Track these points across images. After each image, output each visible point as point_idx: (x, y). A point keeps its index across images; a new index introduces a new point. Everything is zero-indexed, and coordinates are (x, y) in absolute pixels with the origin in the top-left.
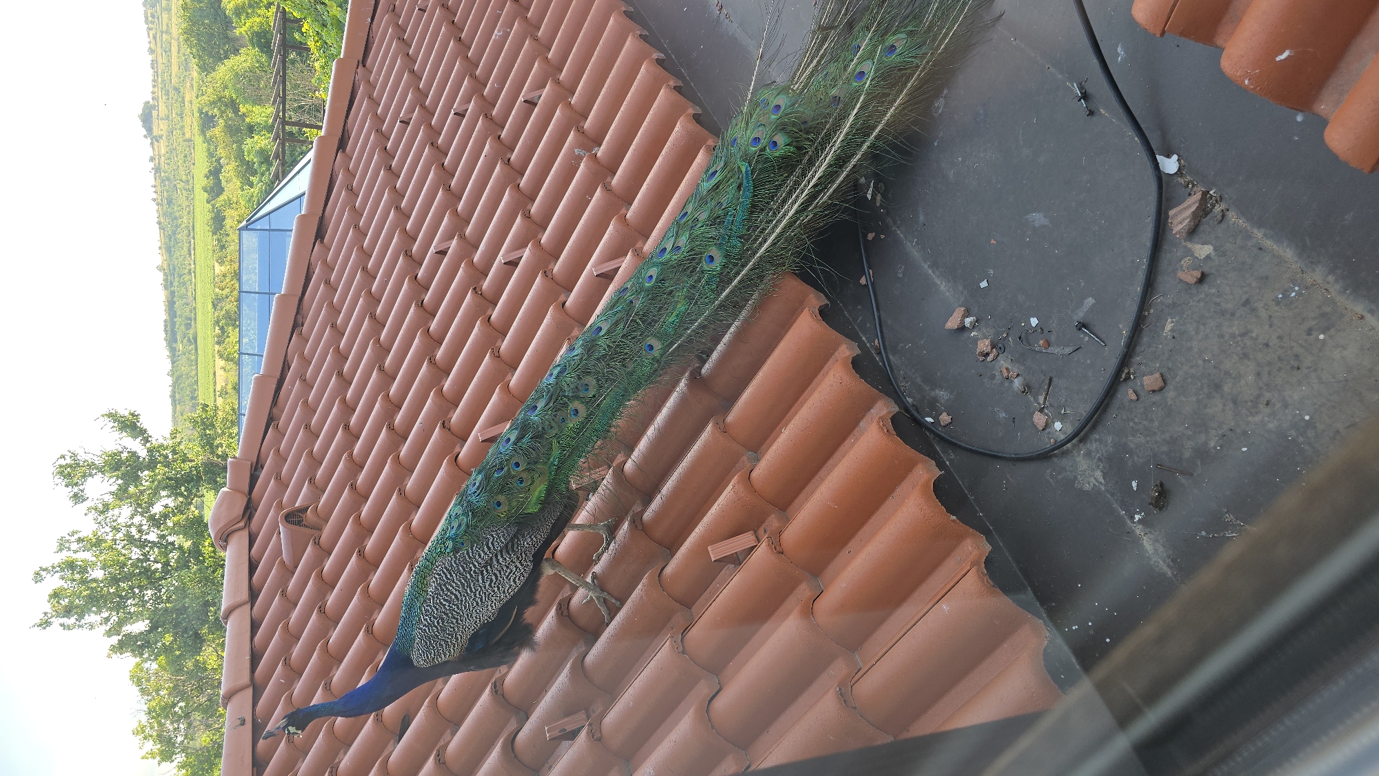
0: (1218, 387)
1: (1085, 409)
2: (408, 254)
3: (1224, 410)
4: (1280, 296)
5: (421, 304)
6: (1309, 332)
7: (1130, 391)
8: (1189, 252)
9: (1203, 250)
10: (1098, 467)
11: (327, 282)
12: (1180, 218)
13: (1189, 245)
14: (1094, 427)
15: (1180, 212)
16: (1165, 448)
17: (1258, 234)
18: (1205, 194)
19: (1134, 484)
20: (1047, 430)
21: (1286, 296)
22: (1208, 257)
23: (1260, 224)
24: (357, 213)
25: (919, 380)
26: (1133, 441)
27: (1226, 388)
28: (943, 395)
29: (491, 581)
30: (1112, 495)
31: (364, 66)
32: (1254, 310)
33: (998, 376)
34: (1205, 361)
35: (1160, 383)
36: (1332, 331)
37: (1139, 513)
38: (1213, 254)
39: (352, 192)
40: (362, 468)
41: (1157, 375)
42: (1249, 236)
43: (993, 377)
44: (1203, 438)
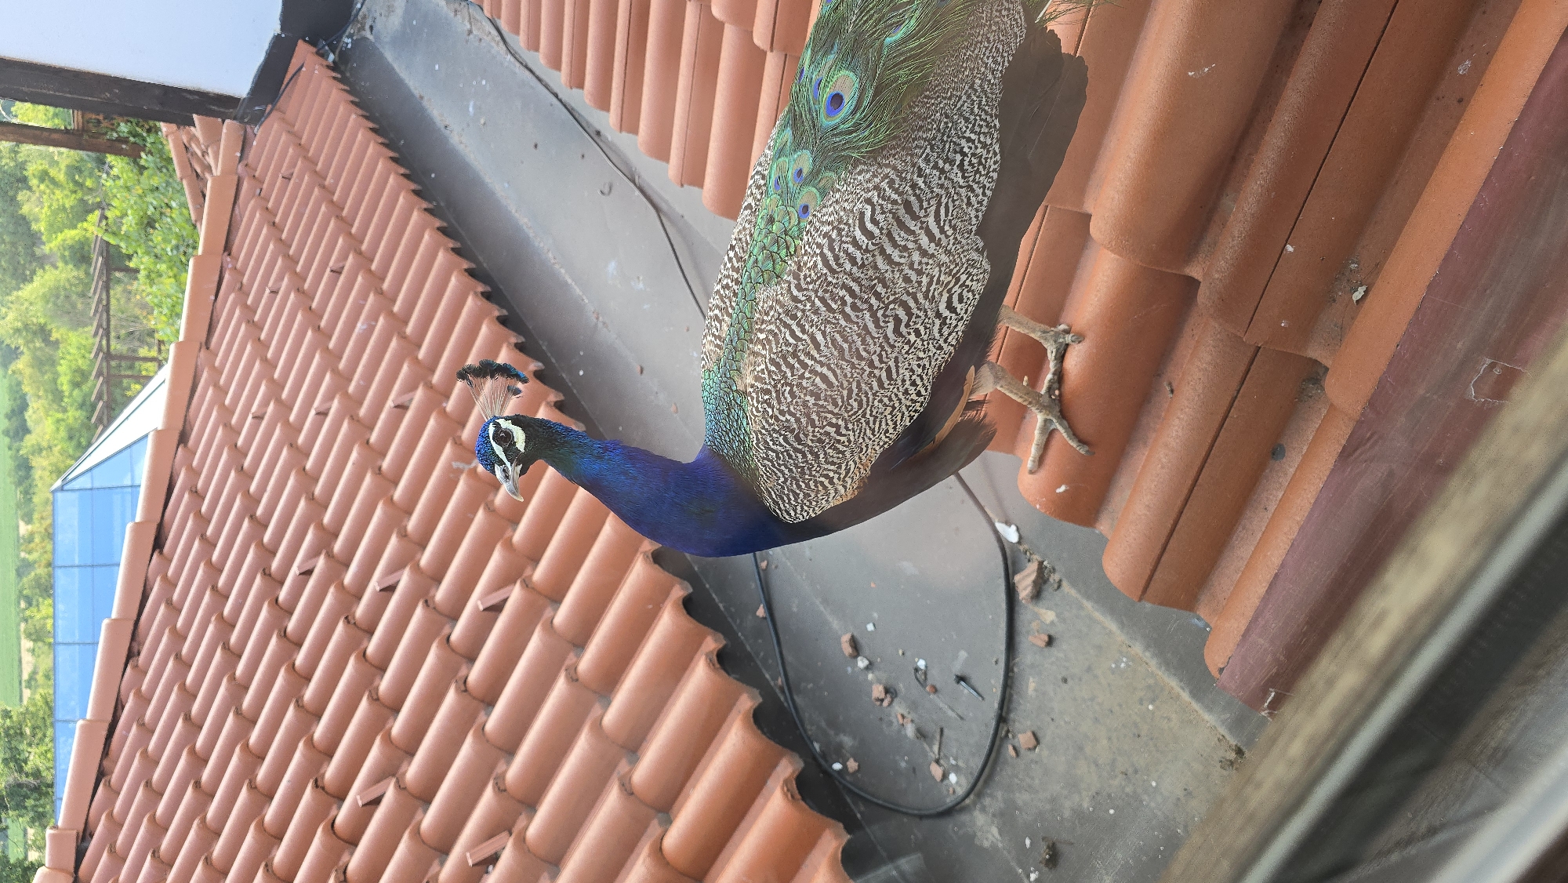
0: (1081, 749)
1: (977, 763)
2: (266, 573)
3: (1089, 772)
4: (1113, 666)
5: (284, 634)
6: (1141, 701)
7: (1010, 748)
8: (1036, 616)
9: (1049, 616)
10: (993, 822)
11: (169, 603)
12: (1024, 583)
13: (1036, 609)
14: (987, 783)
15: (1023, 579)
16: (1048, 807)
17: (1088, 605)
18: (1041, 563)
19: (1028, 842)
20: (945, 782)
21: (1118, 667)
22: (1052, 623)
23: (1088, 597)
24: (203, 520)
25: (823, 724)
26: (1021, 798)
27: (1088, 750)
28: (847, 741)
29: (898, 321)
30: (1009, 852)
31: (208, 348)
32: (1096, 677)
33: (895, 724)
34: (1066, 722)
35: (1033, 742)
36: (1158, 703)
37: (1034, 872)
38: (1056, 620)
39: (198, 495)
40: (219, 835)
41: (1029, 734)
42: (1081, 607)
43: (890, 723)
44: (1076, 798)
